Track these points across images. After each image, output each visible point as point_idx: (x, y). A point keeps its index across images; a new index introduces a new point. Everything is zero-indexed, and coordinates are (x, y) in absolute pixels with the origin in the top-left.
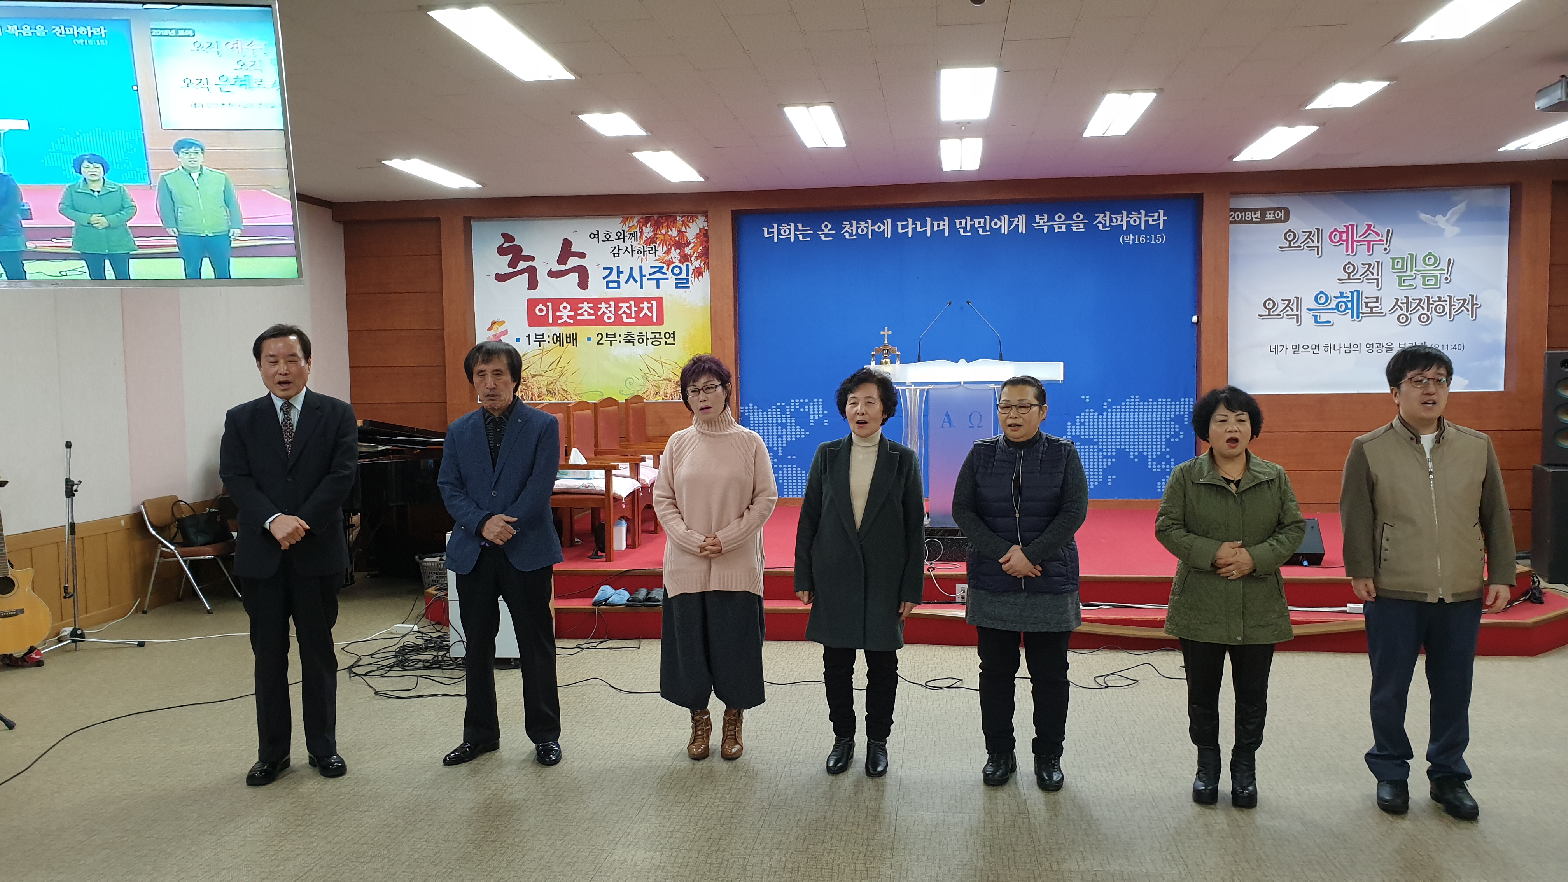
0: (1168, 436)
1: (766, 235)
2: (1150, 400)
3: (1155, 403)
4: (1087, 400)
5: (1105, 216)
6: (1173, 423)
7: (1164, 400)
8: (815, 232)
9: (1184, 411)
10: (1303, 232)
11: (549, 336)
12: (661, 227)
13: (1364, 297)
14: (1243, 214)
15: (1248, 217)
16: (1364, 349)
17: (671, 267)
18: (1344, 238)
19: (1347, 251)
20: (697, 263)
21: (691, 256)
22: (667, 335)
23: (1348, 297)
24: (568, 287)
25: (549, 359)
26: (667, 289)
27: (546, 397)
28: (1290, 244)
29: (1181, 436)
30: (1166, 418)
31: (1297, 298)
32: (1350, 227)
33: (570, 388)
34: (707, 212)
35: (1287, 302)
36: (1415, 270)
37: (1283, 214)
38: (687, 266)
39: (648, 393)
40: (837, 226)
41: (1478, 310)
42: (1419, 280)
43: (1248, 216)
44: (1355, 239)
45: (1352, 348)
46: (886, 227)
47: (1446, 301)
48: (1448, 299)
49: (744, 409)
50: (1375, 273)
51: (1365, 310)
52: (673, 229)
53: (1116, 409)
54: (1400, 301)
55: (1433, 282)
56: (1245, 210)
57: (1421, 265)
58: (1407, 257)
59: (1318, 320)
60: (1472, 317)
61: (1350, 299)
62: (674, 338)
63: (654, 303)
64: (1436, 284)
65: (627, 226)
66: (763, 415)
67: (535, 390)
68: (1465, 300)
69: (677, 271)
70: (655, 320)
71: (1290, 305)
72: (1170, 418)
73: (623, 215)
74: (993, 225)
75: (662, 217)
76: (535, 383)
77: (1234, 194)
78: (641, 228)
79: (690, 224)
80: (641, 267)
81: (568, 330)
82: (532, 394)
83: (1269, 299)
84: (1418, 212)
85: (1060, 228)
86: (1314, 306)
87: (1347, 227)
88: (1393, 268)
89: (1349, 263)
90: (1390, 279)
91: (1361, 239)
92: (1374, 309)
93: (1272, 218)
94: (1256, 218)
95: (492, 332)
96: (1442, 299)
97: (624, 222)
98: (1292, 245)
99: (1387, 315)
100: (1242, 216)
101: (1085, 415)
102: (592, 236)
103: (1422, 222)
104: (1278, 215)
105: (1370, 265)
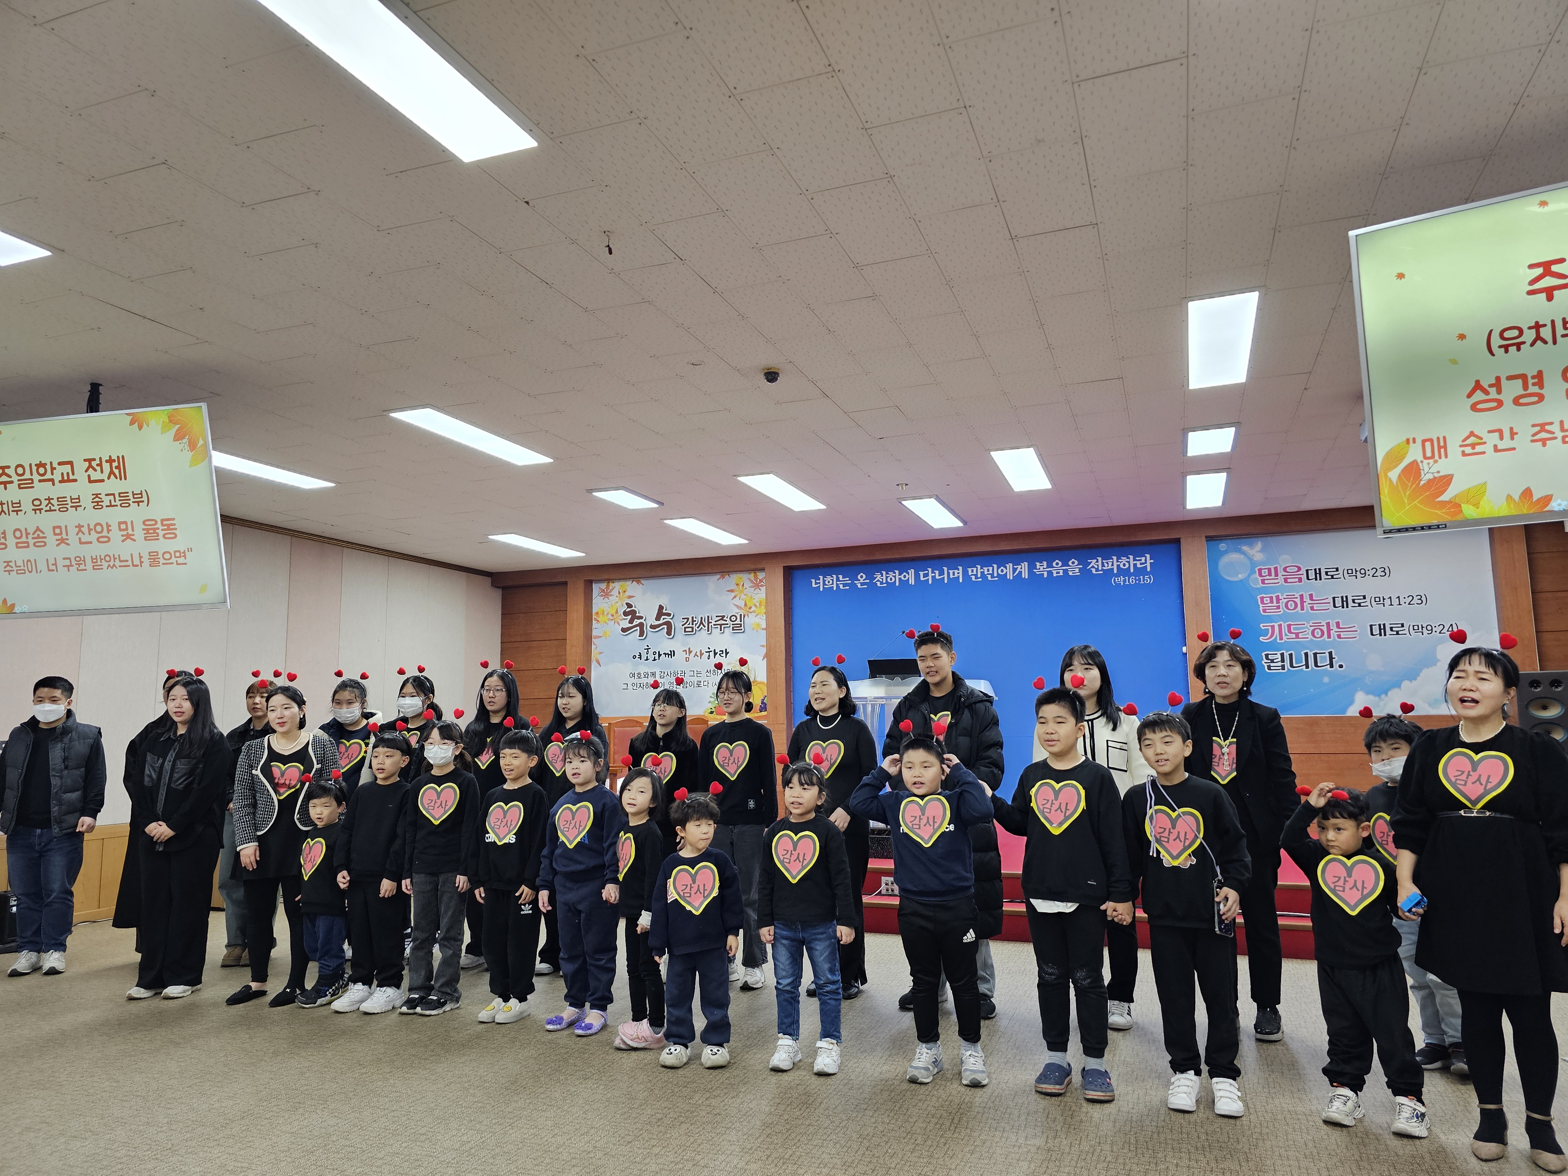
1: (814, 585)
5: (1097, 562)
8: (853, 582)
34: (765, 569)
40: (871, 577)
46: (911, 576)
74: (1000, 572)
77: (1210, 538)
85: (1057, 573)
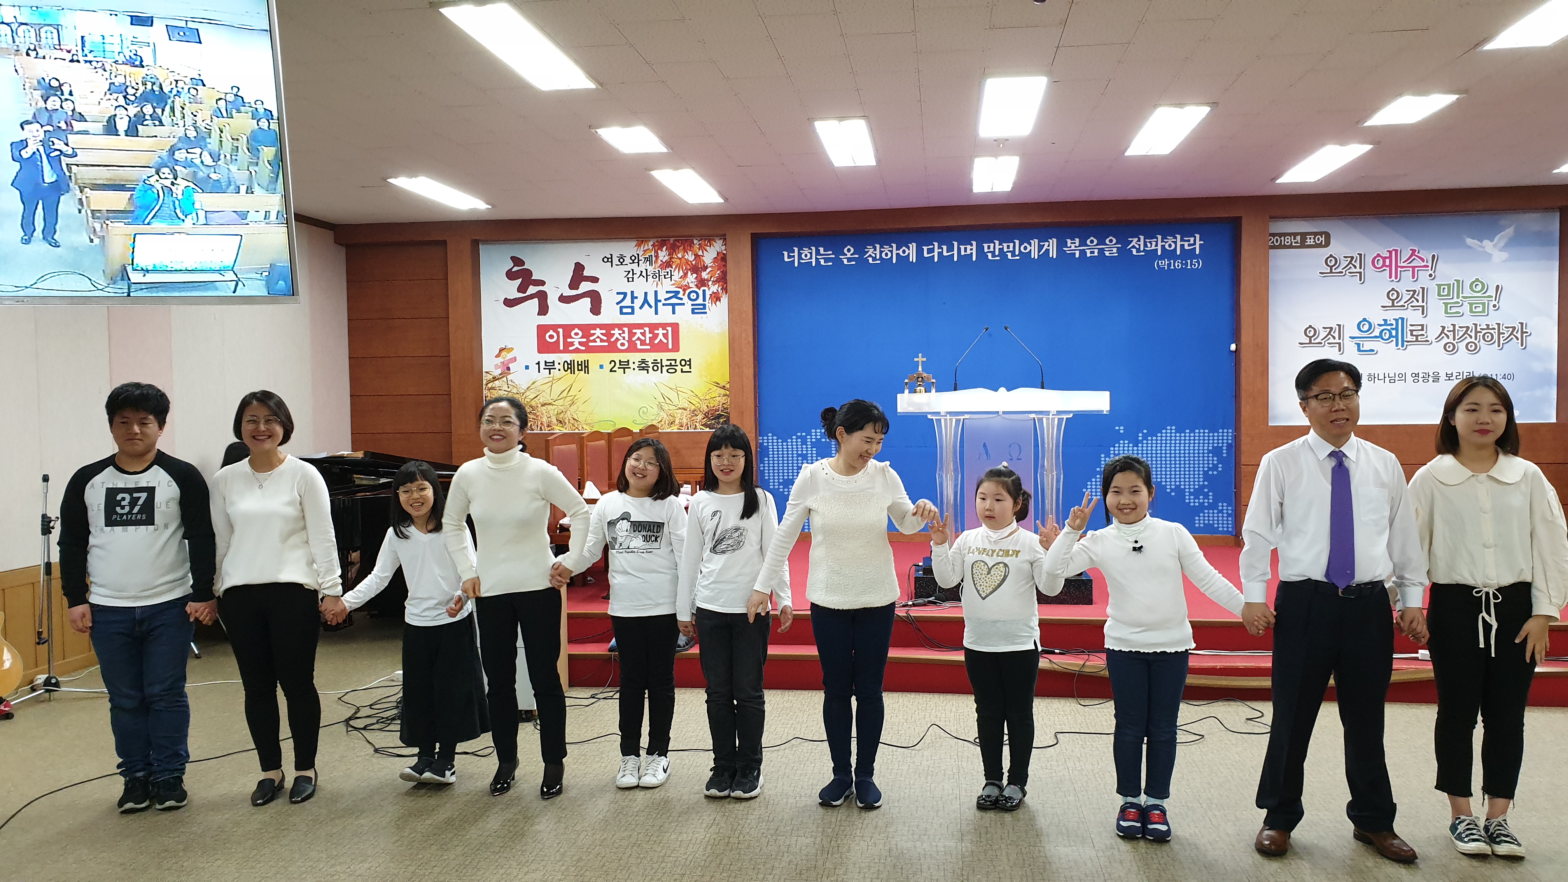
0: (1206, 469)
1: (786, 260)
2: (1188, 431)
3: (1192, 435)
4: (1122, 431)
5: (1139, 241)
6: (1211, 455)
7: (1202, 431)
8: (837, 257)
9: (1223, 443)
10: (1344, 257)
11: (559, 364)
12: (677, 251)
13: (1408, 325)
14: (1283, 238)
15: (1288, 242)
16: (1409, 379)
17: (687, 292)
18: (1387, 263)
19: (1390, 277)
20: (714, 288)
21: (708, 281)
22: (683, 363)
23: (1392, 325)
24: (580, 312)
25: (558, 387)
26: (683, 315)
27: (555, 427)
28: (1331, 269)
29: (1220, 469)
30: (1203, 450)
31: (1339, 326)
32: (1394, 252)
33: (581, 417)
34: (725, 235)
35: (1328, 330)
36: (1463, 297)
37: (1323, 239)
38: (704, 291)
39: (663, 423)
40: (860, 250)
41: (1528, 338)
42: (1466, 307)
43: (1288, 240)
44: (1399, 265)
45: (1397, 378)
46: (911, 252)
47: (1495, 329)
48: (1496, 327)
49: (763, 439)
50: (1420, 300)
51: (1410, 338)
52: (690, 253)
53: (1152, 440)
54: (1446, 329)
55: (1480, 309)
56: (1285, 235)
57: (1467, 292)
58: (1454, 284)
59: (1362, 349)
60: (1522, 345)
61: (1394, 327)
62: (690, 365)
63: (669, 329)
64: (1483, 311)
65: (642, 249)
66: (782, 445)
67: (545, 420)
68: (1514, 328)
69: (694, 296)
70: (670, 347)
71: (1332, 333)
72: (1208, 449)
73: (637, 238)
74: (1023, 250)
75: (678, 241)
76: (544, 412)
77: (1274, 218)
78: (656, 252)
79: (708, 248)
80: (656, 292)
81: (579, 357)
82: (541, 424)
83: (1310, 326)
84: (1464, 236)
85: (1091, 253)
86: (1357, 333)
87: (1390, 252)
88: (1439, 295)
89: (1393, 289)
90: (1435, 305)
91: (1405, 264)
92: (1419, 337)
93: (1312, 243)
94: (1297, 243)
95: (500, 360)
96: (1491, 327)
97: (638, 245)
98: (1334, 271)
99: (1433, 343)
100: (1281, 240)
101: (1119, 447)
102: (606, 260)
103: (1469, 247)
104: (1318, 240)
105: (1415, 291)
